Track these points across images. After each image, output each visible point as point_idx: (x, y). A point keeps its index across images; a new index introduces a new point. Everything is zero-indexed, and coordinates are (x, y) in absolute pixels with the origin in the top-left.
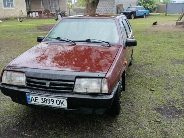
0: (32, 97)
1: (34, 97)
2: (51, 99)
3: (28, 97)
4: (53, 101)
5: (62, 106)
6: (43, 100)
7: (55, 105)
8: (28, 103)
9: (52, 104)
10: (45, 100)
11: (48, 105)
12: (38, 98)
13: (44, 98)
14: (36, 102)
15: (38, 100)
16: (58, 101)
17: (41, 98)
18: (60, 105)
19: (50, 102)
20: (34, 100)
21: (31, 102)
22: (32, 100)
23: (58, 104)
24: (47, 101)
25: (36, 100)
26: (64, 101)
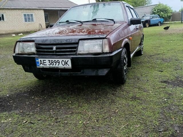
0: (41, 61)
1: (42, 60)
2: (56, 60)
3: (37, 61)
4: (59, 63)
5: (67, 66)
6: (50, 62)
7: (61, 66)
8: (38, 67)
9: (58, 65)
10: (52, 62)
11: (54, 67)
12: (45, 60)
13: (51, 60)
14: (44, 65)
15: (46, 63)
16: (63, 62)
17: (48, 60)
18: (65, 66)
19: (56, 64)
20: (42, 63)
21: (40, 66)
22: (40, 63)
23: (63, 64)
24: (54, 63)
25: (44, 63)
26: (68, 61)
